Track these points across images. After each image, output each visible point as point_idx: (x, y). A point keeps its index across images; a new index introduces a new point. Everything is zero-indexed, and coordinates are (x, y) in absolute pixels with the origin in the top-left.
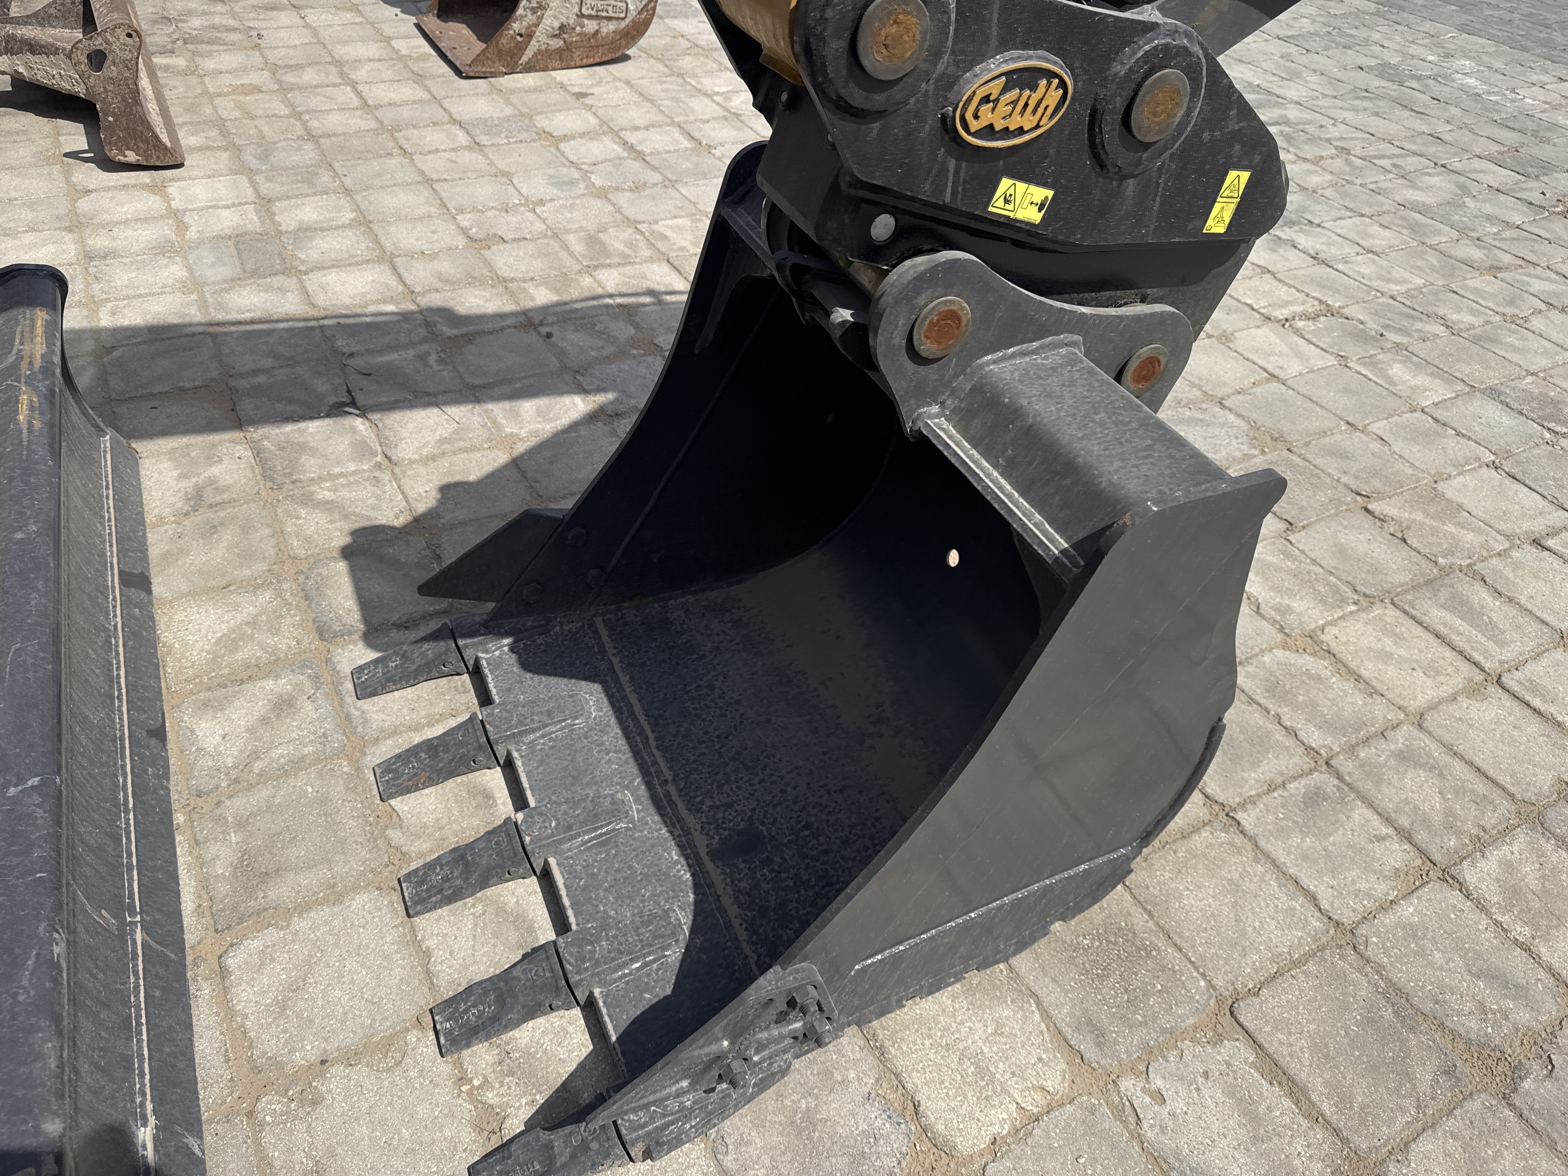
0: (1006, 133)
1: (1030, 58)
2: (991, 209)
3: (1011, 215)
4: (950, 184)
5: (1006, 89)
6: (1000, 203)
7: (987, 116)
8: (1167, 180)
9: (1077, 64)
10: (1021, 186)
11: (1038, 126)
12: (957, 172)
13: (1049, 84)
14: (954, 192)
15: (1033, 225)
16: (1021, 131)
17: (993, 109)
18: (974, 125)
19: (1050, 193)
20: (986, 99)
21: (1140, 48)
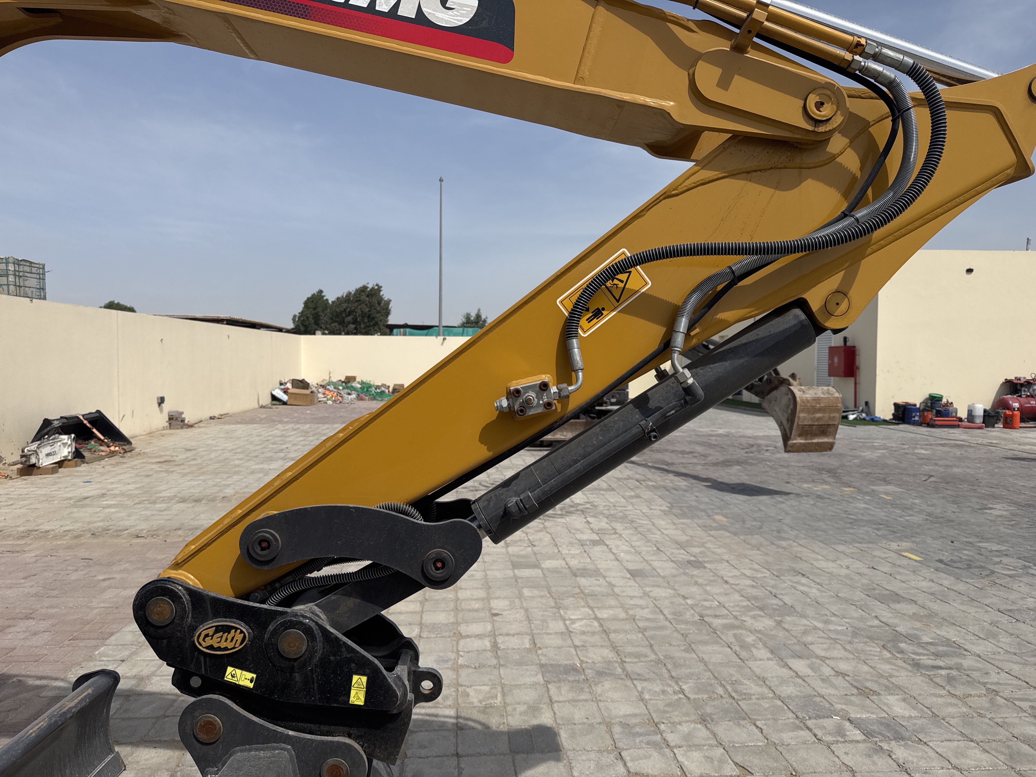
0: (219, 649)
1: (226, 621)
2: (225, 679)
3: (237, 683)
4: (203, 667)
5: (216, 632)
6: (230, 677)
7: (209, 642)
8: (317, 676)
9: (252, 625)
10: (238, 672)
11: (234, 648)
12: (205, 662)
13: (236, 631)
14: (206, 670)
15: (249, 688)
16: (226, 649)
17: (212, 639)
18: (204, 644)
19: (255, 676)
20: (207, 636)
21: (279, 621)
